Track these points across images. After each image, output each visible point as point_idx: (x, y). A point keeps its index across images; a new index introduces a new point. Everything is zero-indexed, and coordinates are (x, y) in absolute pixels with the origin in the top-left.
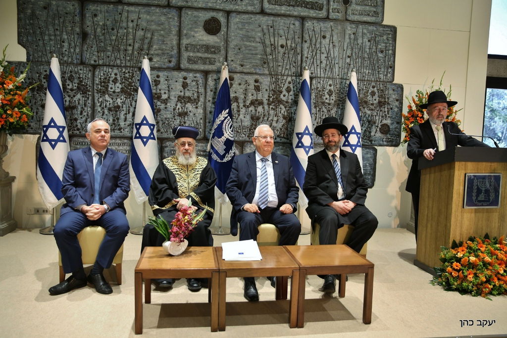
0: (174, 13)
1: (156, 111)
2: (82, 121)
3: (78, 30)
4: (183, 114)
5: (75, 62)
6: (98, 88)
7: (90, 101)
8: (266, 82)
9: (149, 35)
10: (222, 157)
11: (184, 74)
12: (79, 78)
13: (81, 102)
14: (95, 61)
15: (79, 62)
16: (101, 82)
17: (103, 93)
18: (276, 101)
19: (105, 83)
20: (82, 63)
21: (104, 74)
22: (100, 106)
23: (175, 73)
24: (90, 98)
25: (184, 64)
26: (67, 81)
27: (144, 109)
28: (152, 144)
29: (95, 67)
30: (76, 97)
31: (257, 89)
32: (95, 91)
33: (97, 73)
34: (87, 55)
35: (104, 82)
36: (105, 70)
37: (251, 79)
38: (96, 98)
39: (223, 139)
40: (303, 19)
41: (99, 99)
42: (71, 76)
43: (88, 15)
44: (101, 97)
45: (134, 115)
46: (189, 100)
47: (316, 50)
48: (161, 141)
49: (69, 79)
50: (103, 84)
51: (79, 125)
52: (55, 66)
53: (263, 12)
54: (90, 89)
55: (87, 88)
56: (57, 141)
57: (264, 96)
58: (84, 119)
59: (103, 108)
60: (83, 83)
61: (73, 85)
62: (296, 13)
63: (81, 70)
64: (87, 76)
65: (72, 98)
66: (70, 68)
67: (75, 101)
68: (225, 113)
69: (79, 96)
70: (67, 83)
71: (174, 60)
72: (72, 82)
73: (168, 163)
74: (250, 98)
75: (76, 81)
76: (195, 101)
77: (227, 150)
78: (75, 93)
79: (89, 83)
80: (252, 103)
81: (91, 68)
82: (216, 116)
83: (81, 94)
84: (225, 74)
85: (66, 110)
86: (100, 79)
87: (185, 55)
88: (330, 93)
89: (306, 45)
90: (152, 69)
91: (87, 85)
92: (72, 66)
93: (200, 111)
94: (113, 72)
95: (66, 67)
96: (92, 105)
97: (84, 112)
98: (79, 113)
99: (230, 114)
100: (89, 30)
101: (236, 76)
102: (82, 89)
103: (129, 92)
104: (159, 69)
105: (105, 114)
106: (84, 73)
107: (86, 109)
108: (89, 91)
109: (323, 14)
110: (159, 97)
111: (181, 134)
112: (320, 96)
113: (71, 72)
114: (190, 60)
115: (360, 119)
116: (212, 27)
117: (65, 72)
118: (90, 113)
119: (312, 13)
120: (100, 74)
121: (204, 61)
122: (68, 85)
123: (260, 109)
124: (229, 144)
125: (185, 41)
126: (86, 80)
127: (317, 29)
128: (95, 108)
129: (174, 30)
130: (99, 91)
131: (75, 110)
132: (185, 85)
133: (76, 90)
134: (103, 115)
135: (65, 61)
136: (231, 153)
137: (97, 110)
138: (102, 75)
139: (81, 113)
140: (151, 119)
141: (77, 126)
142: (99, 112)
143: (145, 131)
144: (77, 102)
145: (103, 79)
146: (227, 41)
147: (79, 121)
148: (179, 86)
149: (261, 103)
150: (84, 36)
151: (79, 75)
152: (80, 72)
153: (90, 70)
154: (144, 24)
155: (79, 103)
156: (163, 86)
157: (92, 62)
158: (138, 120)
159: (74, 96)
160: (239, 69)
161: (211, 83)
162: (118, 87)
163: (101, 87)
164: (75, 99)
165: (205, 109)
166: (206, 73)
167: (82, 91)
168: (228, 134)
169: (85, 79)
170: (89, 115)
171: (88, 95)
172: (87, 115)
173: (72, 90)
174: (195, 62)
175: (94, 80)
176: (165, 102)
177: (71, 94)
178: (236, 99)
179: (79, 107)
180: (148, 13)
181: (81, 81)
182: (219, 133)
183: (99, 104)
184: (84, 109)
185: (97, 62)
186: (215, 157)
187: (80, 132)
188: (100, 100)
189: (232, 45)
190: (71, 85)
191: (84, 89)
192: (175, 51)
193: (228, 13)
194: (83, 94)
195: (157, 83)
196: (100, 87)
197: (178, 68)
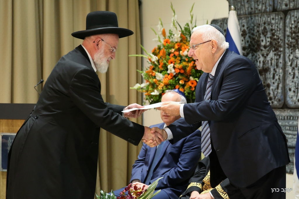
2: (274, 88)
5: (268, 10)
6: (289, 41)
7: (281, 60)
12: (272, 30)
13: (273, 62)
14: (286, 5)
15: (271, 8)
16: (291, 33)
20: (274, 10)
21: (295, 21)
22: (291, 65)
24: (282, 56)
26: (262, 36)
29: (286, 13)
30: (269, 56)
32: (287, 46)
33: (288, 21)
35: (295, 32)
36: (295, 16)
38: (287, 55)
41: (289, 56)
42: (265, 28)
44: (291, 53)
49: (263, 34)
50: (294, 35)
51: (272, 93)
54: (282, 44)
55: (279, 42)
58: (276, 84)
59: (293, 69)
60: (275, 37)
61: (266, 40)
63: (273, 19)
64: (279, 26)
65: (265, 57)
66: (264, 19)
67: (268, 61)
69: (271, 54)
70: (261, 39)
72: (265, 36)
75: (269, 35)
78: (268, 51)
79: (281, 36)
81: (282, 15)
83: (273, 51)
86: (291, 28)
91: (278, 39)
92: (266, 16)
95: (261, 18)
96: (283, 64)
97: (276, 75)
98: (272, 76)
105: (296, 77)
106: (276, 22)
107: (277, 70)
108: (280, 46)
113: (265, 23)
117: (259, 25)
118: (281, 75)
120: (291, 22)
122: (262, 41)
126: (278, 33)
128: (287, 69)
130: (290, 46)
131: (268, 73)
133: (268, 46)
134: (293, 78)
135: (260, 10)
137: (288, 71)
138: (293, 22)
139: (274, 78)
141: (269, 94)
142: (290, 73)
144: (270, 62)
145: (294, 28)
147: (271, 88)
151: (272, 26)
152: (273, 22)
153: (281, 18)
155: (271, 63)
157: (284, 7)
159: (267, 55)
163: (292, 38)
164: (268, 58)
167: (274, 47)
169: (277, 30)
170: (281, 78)
171: (280, 51)
172: (279, 79)
173: (265, 47)
175: (285, 30)
177: (265, 51)
179: (272, 69)
181: (273, 35)
183: (289, 63)
184: (276, 71)
185: (288, 6)
187: (272, 103)
188: (291, 58)
190: (264, 41)
191: (276, 44)
194: (275, 51)
196: (290, 39)
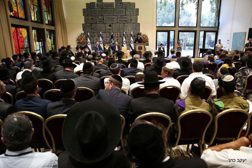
0: (104, 24)
1: (102, 39)
3: (91, 28)
4: (107, 39)
8: (119, 34)
9: (101, 28)
10: (112, 46)
11: (106, 33)
17: (95, 37)
18: (121, 37)
19: (95, 35)
20: (92, 33)
23: (105, 33)
25: (106, 32)
27: (101, 39)
28: (102, 44)
29: (93, 33)
31: (117, 35)
34: (92, 32)
37: (116, 33)
39: (112, 43)
40: (124, 23)
43: (92, 25)
45: (99, 40)
46: (107, 37)
47: (126, 28)
48: (104, 44)
52: (88, 34)
53: (118, 23)
56: (89, 44)
57: (119, 36)
62: (123, 22)
68: (112, 39)
71: (105, 31)
73: (105, 47)
74: (116, 36)
76: (108, 37)
77: (113, 45)
80: (117, 37)
82: (111, 40)
84: (112, 33)
85: (90, 39)
87: (106, 30)
88: (129, 35)
89: (125, 28)
90: (102, 33)
93: (109, 39)
94: (96, 34)
96: (93, 39)
99: (113, 39)
100: (92, 28)
101: (114, 33)
102: (92, 36)
103: (99, 36)
104: (103, 33)
106: (92, 34)
109: (127, 22)
110: (103, 37)
111: (107, 43)
112: (127, 35)
114: (107, 31)
115: (133, 39)
116: (110, 26)
119: (126, 22)
120: (94, 34)
121: (109, 31)
123: (118, 38)
124: (113, 44)
125: (106, 28)
127: (127, 25)
129: (105, 27)
132: (107, 35)
136: (114, 45)
140: (102, 41)
143: (101, 42)
146: (112, 28)
147: (92, 41)
148: (106, 35)
149: (118, 37)
150: (92, 29)
154: (100, 26)
156: (103, 35)
158: (100, 41)
160: (115, 32)
161: (110, 34)
162: (97, 36)
165: (110, 38)
166: (110, 33)
168: (113, 42)
174: (108, 31)
176: (104, 38)
178: (114, 37)
180: (101, 24)
182: (112, 42)
186: (111, 46)
189: (113, 28)
192: (105, 30)
193: (112, 23)
195: (102, 35)
197: (105, 32)
